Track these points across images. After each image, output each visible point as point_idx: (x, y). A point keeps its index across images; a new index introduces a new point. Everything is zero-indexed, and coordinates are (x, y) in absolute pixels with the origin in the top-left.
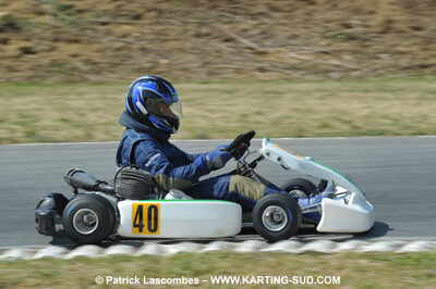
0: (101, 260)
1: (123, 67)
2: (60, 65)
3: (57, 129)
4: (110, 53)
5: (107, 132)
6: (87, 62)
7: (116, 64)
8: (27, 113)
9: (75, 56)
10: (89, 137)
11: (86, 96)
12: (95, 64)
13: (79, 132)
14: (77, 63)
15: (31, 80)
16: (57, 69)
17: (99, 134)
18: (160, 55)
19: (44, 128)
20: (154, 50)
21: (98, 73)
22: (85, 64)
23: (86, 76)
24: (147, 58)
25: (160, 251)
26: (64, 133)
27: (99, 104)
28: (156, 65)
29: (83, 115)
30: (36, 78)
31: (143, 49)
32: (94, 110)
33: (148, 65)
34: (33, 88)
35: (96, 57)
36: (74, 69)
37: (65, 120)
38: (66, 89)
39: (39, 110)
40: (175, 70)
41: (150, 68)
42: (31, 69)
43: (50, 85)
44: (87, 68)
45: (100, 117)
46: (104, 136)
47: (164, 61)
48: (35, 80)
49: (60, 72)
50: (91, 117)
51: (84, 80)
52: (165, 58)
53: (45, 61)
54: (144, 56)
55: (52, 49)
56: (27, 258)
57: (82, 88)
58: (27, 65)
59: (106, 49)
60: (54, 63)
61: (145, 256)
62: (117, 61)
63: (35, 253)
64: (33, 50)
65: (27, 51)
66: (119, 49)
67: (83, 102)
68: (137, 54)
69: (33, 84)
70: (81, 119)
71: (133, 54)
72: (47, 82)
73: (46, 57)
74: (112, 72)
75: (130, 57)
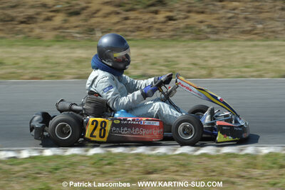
0: (218, 156)
1: (233, 30)
2: (191, 28)
3: (189, 70)
4: (224, 20)
5: (222, 72)
6: (209, 26)
7: (228, 28)
8: (170, 59)
9: (201, 22)
10: (210, 75)
11: (209, 49)
12: (214, 27)
13: (204, 72)
14: (203, 27)
15: (172, 38)
16: (190, 30)
17: (216, 73)
18: (257, 22)
19: (181, 69)
20: (253, 19)
21: (216, 33)
22: (208, 28)
23: (209, 35)
24: (249, 24)
25: (257, 151)
26: (194, 72)
27: (216, 53)
28: (255, 28)
29: (206, 61)
30: (176, 36)
31: (246, 18)
32: (214, 57)
33: (249, 28)
34: (174, 43)
35: (215, 23)
36: (200, 31)
37: (195, 64)
38: (195, 43)
39: (178, 57)
40: (267, 32)
41: (251, 31)
42: (173, 30)
43: (184, 41)
44: (209, 30)
45: (217, 62)
46: (220, 75)
47: (260, 26)
48: (175, 37)
49: (192, 33)
50: (212, 63)
51: (207, 38)
52: (261, 24)
53: (182, 25)
54: (247, 22)
55: (187, 18)
56: (170, 153)
57: (205, 43)
58: (170, 28)
59: (222, 17)
60: (188, 27)
61: (247, 154)
62: (228, 25)
63: (175, 150)
64: (174, 18)
65: (170, 19)
66: (230, 18)
67: (206, 52)
68: (242, 21)
69: (174, 40)
70: (205, 63)
71: (239, 21)
72: (183, 39)
73: (183, 22)
74: (225, 33)
75: (237, 23)
